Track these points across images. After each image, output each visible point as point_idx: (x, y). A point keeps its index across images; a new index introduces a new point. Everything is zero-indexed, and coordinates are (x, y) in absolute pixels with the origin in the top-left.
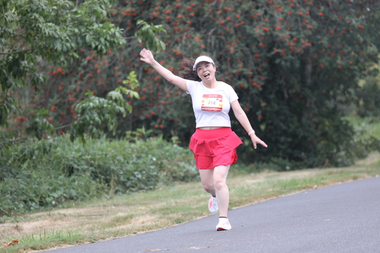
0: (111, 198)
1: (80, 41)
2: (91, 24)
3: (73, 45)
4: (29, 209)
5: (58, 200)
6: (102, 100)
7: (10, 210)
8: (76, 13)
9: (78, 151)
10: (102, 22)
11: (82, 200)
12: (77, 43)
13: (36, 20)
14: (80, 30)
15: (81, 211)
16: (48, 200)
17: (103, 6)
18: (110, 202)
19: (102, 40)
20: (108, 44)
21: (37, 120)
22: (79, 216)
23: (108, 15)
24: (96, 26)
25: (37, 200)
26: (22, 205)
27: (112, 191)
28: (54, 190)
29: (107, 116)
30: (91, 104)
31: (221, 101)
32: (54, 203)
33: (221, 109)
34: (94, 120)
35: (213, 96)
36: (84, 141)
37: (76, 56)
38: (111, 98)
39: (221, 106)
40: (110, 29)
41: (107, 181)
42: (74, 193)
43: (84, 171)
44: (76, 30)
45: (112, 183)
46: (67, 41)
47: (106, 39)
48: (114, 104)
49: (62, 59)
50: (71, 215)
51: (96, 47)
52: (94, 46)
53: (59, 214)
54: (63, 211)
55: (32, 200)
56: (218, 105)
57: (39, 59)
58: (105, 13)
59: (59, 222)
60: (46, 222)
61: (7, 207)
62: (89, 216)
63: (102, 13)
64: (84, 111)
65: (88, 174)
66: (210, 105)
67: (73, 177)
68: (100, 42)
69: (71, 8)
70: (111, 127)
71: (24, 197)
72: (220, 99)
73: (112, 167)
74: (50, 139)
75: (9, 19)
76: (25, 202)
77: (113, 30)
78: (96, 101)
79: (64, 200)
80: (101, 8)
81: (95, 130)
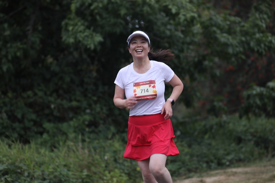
0: (269, 160)
1: (246, 46)
2: (254, 34)
3: (241, 49)
4: (209, 168)
5: (231, 162)
6: (262, 89)
7: (197, 168)
8: (243, 26)
9: (245, 126)
10: (263, 32)
11: (248, 162)
12: (244, 48)
13: (215, 32)
14: (246, 38)
15: (248, 169)
16: (224, 161)
17: (263, 21)
18: (269, 163)
19: (262, 45)
20: (267, 48)
21: (216, 103)
22: (246, 173)
23: (267, 28)
24: (258, 36)
25: (216, 161)
26: (205, 165)
27: (270, 155)
28: (228, 154)
29: (266, 100)
30: (254, 92)
31: (154, 87)
32: (228, 163)
33: (156, 95)
34: (256, 103)
35: (144, 83)
36: (249, 119)
37: (243, 57)
38: (269, 87)
39: (155, 92)
40: (267, 37)
41: (266, 148)
42: (242, 156)
43: (250, 140)
44: (243, 39)
45: (270, 149)
46: (237, 47)
47: (265, 45)
48: (271, 92)
49: (233, 59)
50: (240, 173)
51: (258, 51)
52: (256, 49)
53: (232, 172)
54: (234, 170)
55: (212, 162)
56: (151, 92)
57: (217, 60)
58: (264, 26)
59: (232, 177)
60: (222, 178)
61: (194, 166)
62: (254, 174)
63: (262, 26)
64: (249, 97)
65: (252, 143)
66: (144, 94)
67: (241, 145)
68: (261, 47)
69: (240, 23)
70: (269, 109)
71: (206, 159)
72: (152, 85)
73: (270, 138)
74: (224, 118)
75: (195, 31)
76: (207, 162)
77: (270, 38)
78: (258, 90)
79: (234, 162)
80: (262, 22)
81: (257, 111)
